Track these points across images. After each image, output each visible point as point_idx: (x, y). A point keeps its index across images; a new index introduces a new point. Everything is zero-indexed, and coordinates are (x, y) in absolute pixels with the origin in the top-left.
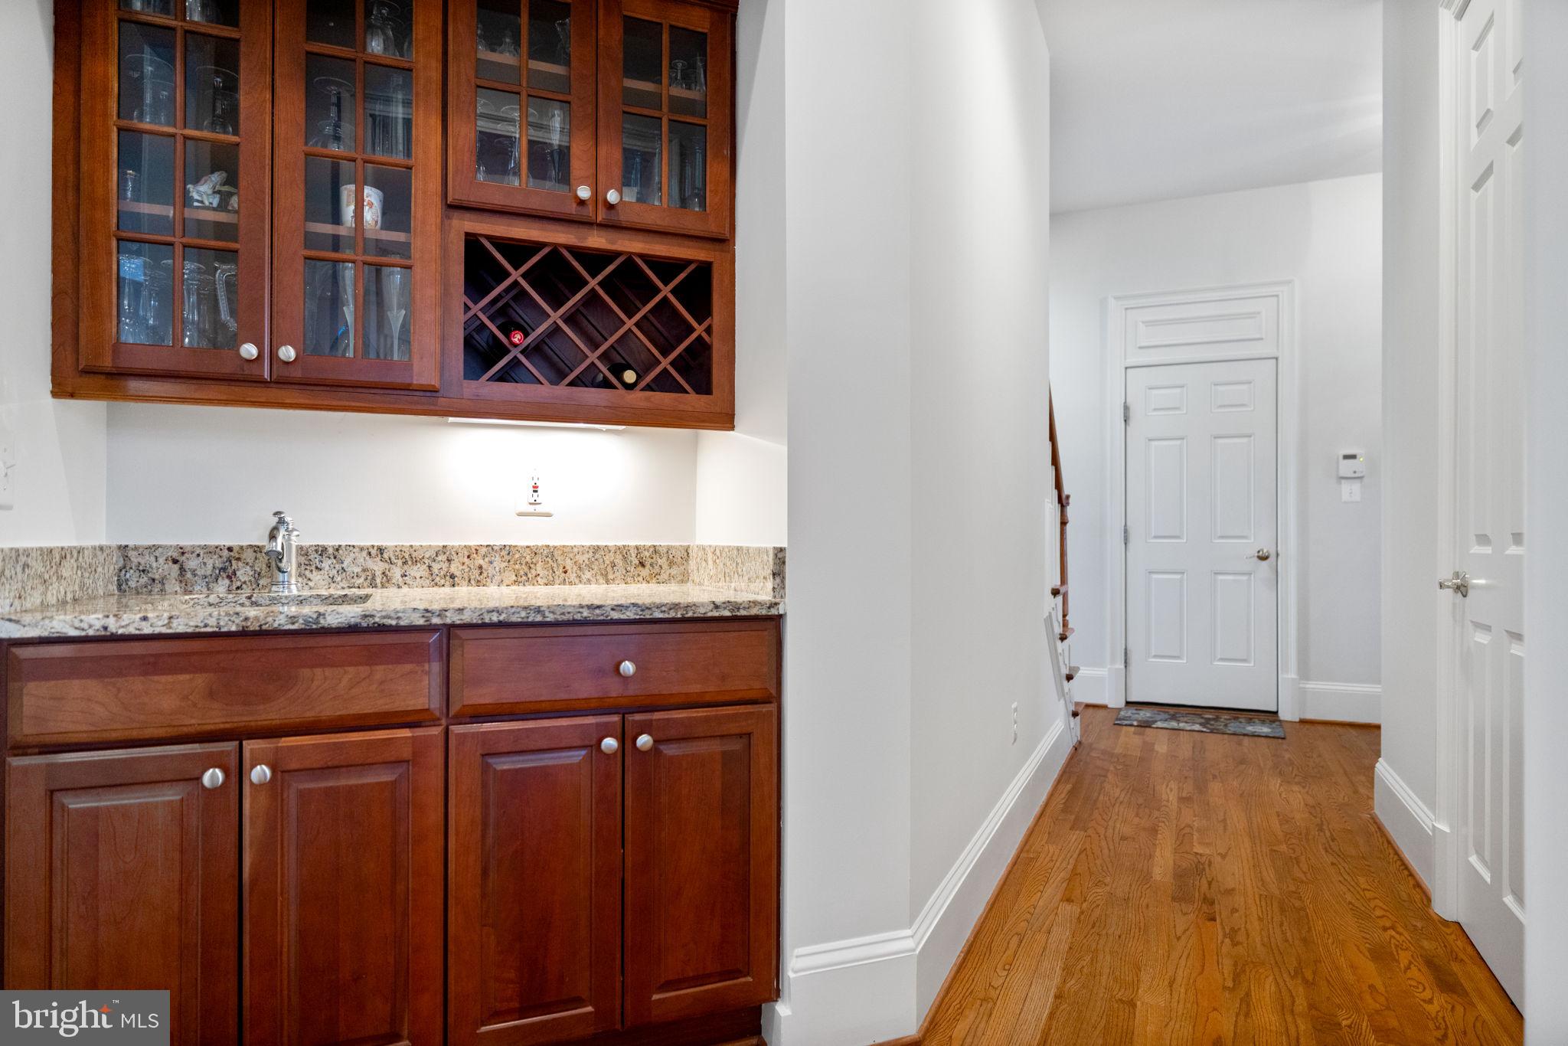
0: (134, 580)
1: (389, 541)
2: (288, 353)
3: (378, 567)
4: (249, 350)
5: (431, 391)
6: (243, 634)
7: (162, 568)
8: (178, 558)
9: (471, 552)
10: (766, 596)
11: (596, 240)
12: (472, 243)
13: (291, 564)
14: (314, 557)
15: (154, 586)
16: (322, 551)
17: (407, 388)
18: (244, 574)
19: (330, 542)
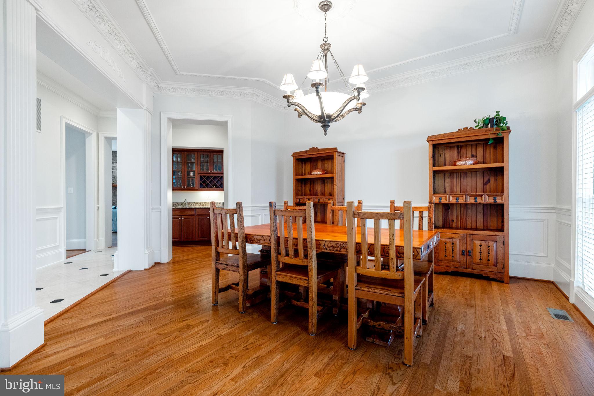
0: (175, 205)
1: (195, 202)
2: (185, 187)
3: (194, 204)
4: (183, 187)
5: (197, 189)
6: (182, 209)
7: (177, 204)
8: (178, 203)
9: (203, 203)
10: (222, 206)
11: (211, 175)
12: (200, 176)
13: (187, 204)
14: (189, 203)
15: (176, 206)
16: (190, 203)
17: (195, 189)
18: (183, 205)
19: (190, 202)
